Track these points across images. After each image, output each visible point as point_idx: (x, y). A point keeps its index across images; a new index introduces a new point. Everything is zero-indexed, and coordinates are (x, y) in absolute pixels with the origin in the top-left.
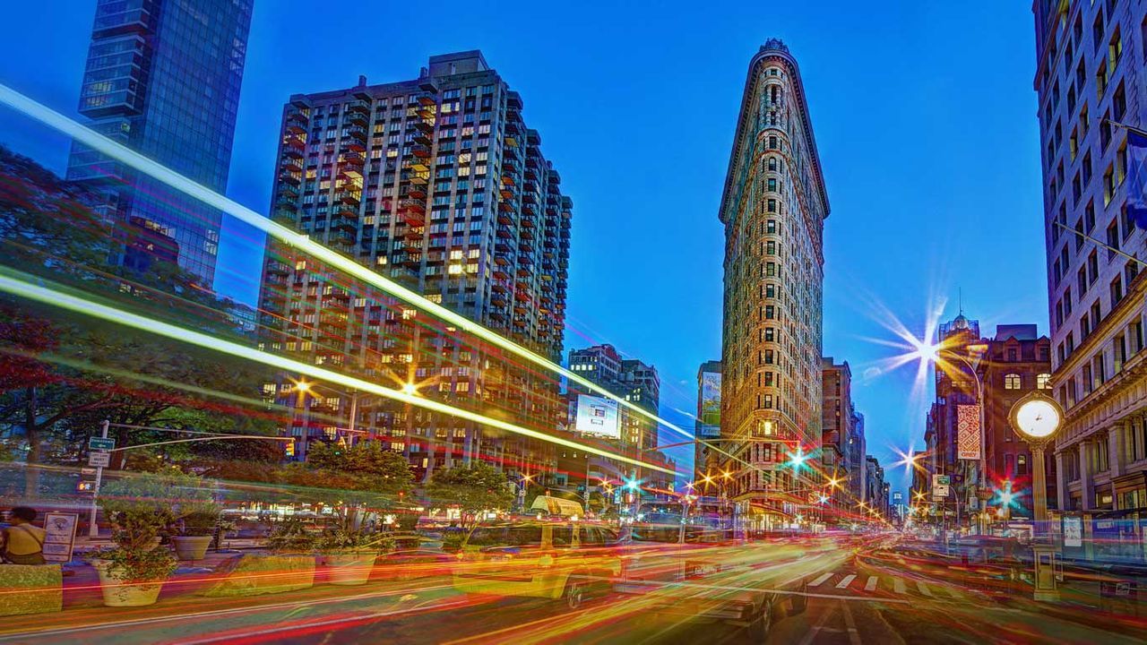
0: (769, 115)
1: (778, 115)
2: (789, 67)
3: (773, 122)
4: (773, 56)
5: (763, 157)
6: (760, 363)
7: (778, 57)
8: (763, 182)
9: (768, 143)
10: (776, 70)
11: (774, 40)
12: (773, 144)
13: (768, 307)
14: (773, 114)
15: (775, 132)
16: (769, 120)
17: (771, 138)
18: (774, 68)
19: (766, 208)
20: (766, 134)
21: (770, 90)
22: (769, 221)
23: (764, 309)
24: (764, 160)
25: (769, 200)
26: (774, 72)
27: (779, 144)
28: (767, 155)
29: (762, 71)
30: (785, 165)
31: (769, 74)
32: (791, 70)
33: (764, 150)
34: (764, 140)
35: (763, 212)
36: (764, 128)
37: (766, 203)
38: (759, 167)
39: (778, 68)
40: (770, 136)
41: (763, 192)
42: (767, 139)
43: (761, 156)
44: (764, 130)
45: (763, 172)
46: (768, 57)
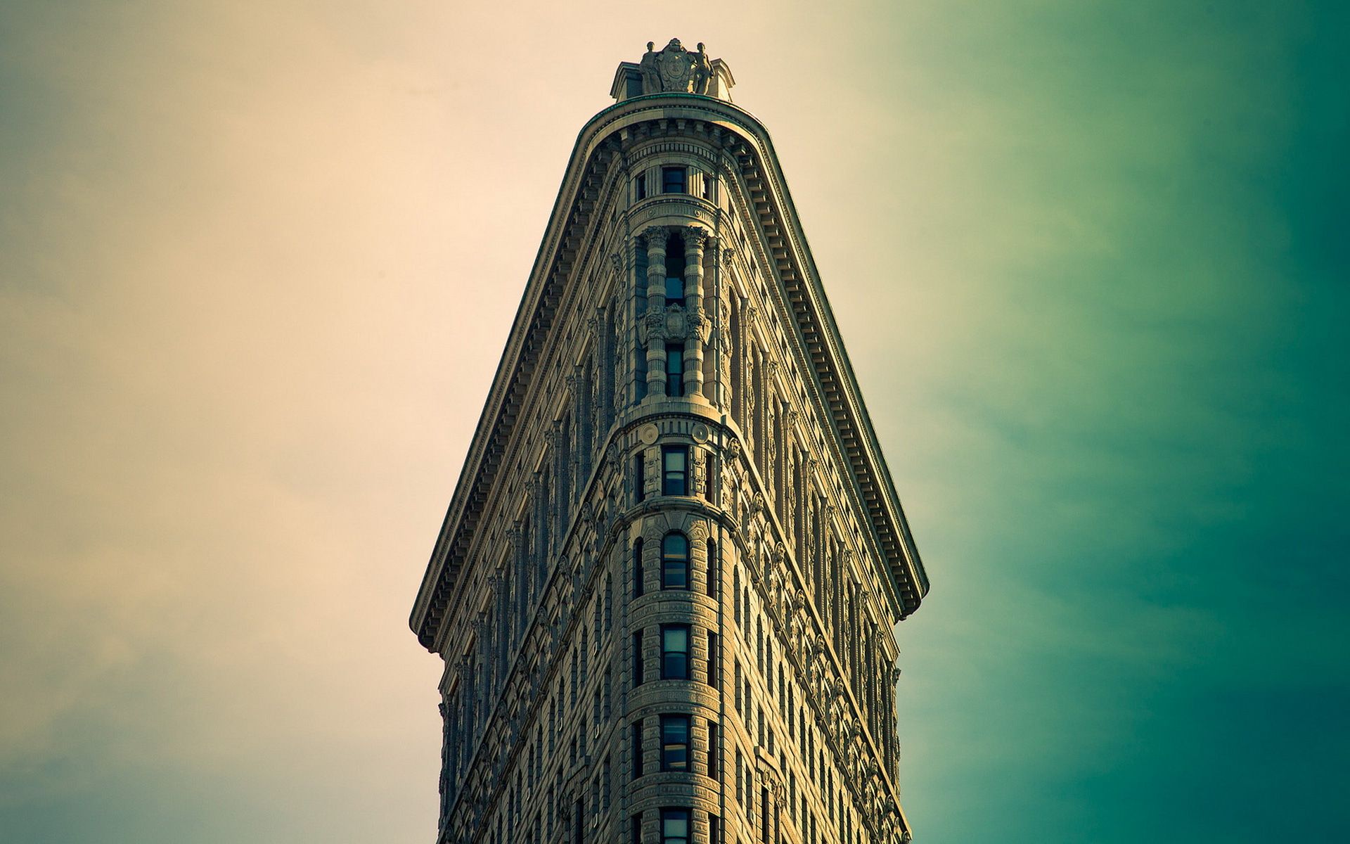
0: (656, 353)
1: (693, 351)
2: (733, 149)
3: (675, 387)
4: (672, 122)
5: (636, 530)
7: (691, 123)
8: (638, 635)
9: (654, 471)
10: (681, 169)
11: (674, 46)
12: (676, 479)
14: (674, 346)
15: (683, 426)
16: (656, 374)
17: (666, 449)
18: (675, 160)
20: (648, 434)
21: (657, 251)
22: (666, 814)
24: (639, 542)
25: (665, 718)
26: (673, 181)
27: (700, 472)
28: (651, 522)
29: (626, 170)
30: (730, 554)
31: (654, 187)
32: (742, 159)
33: (640, 496)
34: (640, 456)
35: (638, 772)
36: (637, 403)
37: (650, 733)
38: (619, 562)
39: (692, 162)
40: (665, 441)
41: (638, 681)
42: (653, 454)
43: (626, 525)
44: (637, 416)
45: (639, 592)
46: (653, 124)
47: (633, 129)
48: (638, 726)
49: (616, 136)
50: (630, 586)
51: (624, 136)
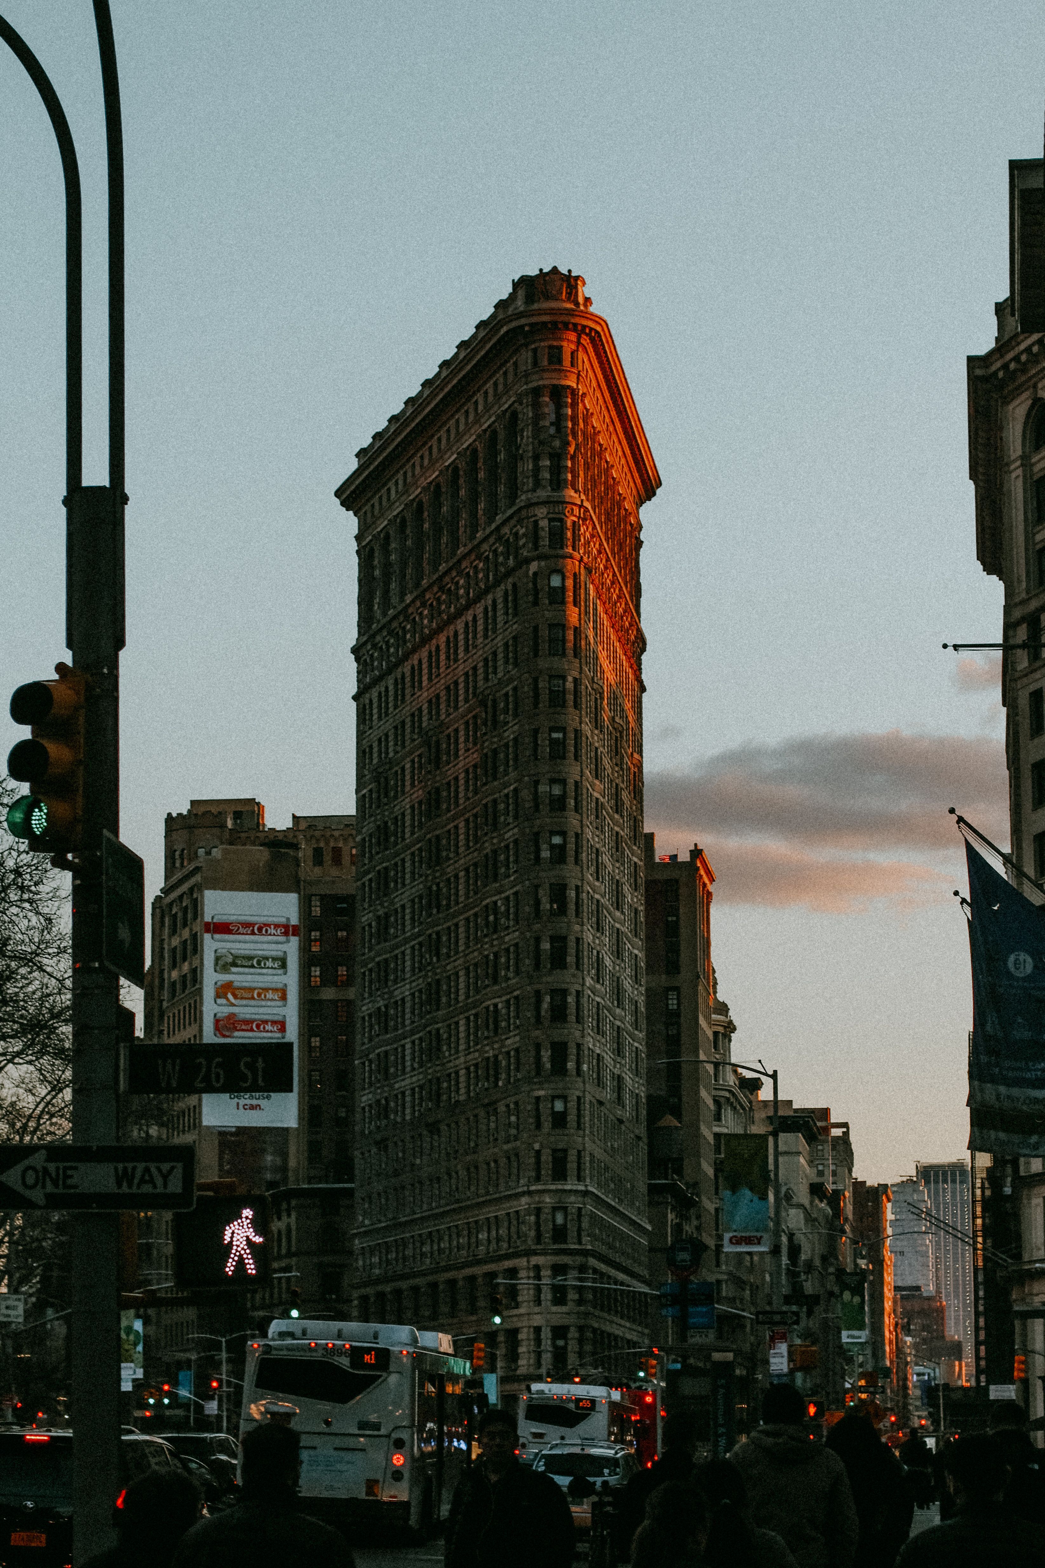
0: (545, 461)
1: (566, 462)
3: (556, 483)
4: (555, 324)
5: (534, 567)
6: (538, 1074)
7: (566, 324)
8: (536, 629)
9: (544, 534)
10: (559, 348)
11: (555, 271)
12: (557, 538)
13: (553, 939)
14: (555, 457)
15: (561, 508)
16: (545, 475)
17: (551, 521)
20: (541, 511)
21: (545, 400)
22: (553, 729)
23: (546, 946)
24: (535, 574)
25: (551, 677)
26: (554, 355)
27: (569, 534)
28: (543, 563)
29: (526, 346)
31: (543, 359)
32: (594, 342)
33: (536, 547)
34: (536, 522)
36: (534, 490)
37: (543, 684)
38: (522, 580)
39: (565, 344)
40: (551, 516)
41: (536, 655)
42: (544, 523)
43: (528, 561)
44: (535, 500)
45: (536, 603)
46: (544, 324)
47: (531, 325)
48: (536, 680)
50: (531, 598)
51: (527, 328)
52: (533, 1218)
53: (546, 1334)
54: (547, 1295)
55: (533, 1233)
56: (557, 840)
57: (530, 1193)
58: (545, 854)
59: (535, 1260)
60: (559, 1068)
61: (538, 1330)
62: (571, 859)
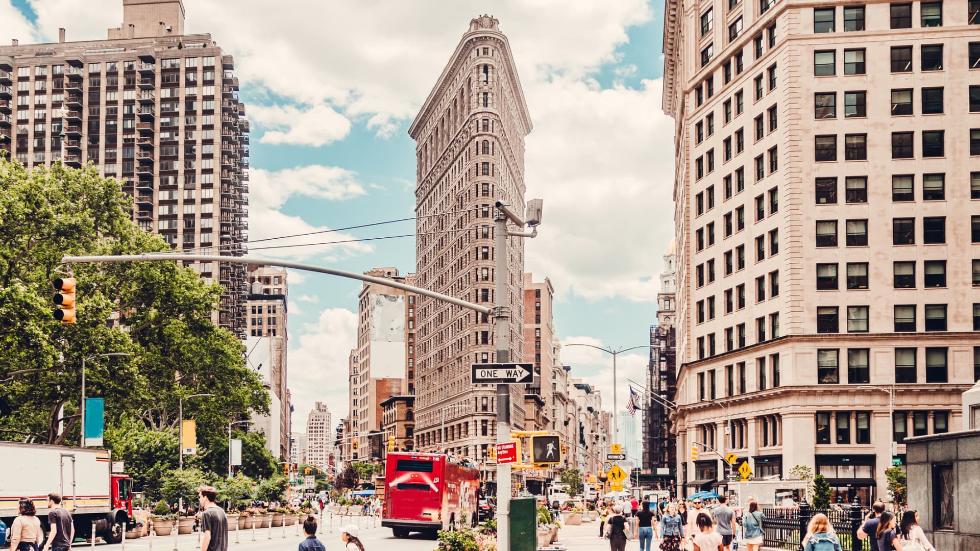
0: (481, 95)
1: (490, 96)
2: (499, 43)
3: (486, 105)
4: (486, 37)
5: (477, 139)
6: (477, 344)
7: (490, 38)
8: (477, 164)
9: (481, 125)
10: (488, 48)
11: (486, 16)
12: (485, 127)
13: (483, 290)
14: (486, 94)
15: (488, 115)
16: (481, 101)
17: (483, 120)
18: (486, 46)
19: (480, 193)
20: (479, 116)
21: (482, 70)
22: (484, 205)
23: (480, 293)
24: (477, 142)
26: (485, 51)
27: (491, 126)
28: (480, 137)
29: (474, 48)
30: (497, 144)
31: (481, 53)
32: (501, 46)
33: (478, 131)
34: (477, 121)
35: (477, 196)
36: (477, 108)
37: (480, 187)
38: (472, 145)
39: (489, 47)
40: (483, 118)
41: (477, 175)
42: (481, 121)
43: (474, 137)
44: (477, 111)
45: (477, 154)
46: (482, 37)
47: (476, 38)
48: (477, 185)
49: (472, 39)
50: (475, 152)
51: (474, 40)
52: (474, 402)
53: (479, 447)
54: (480, 432)
55: (474, 408)
56: (485, 250)
57: (473, 391)
58: (480, 256)
59: (475, 418)
60: (485, 341)
61: (476, 446)
62: (490, 258)
